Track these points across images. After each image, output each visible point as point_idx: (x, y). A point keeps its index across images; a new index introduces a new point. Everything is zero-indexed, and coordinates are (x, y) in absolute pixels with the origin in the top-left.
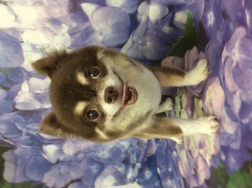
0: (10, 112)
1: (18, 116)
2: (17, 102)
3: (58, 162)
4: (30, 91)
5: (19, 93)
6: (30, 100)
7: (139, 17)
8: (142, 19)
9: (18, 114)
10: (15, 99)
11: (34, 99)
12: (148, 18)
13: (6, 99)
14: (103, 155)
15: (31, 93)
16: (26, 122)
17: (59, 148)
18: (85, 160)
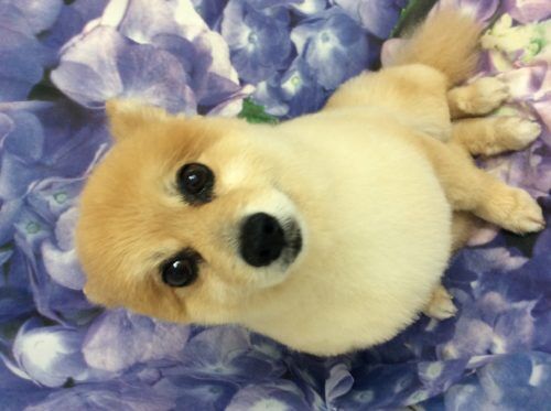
0: (21, 99)
1: (33, 121)
2: (67, 58)
3: (70, 384)
4: (118, 28)
5: (90, 26)
6: (101, 62)
9: (38, 113)
10: (65, 46)
11: (113, 63)
13: (42, 35)
14: (217, 371)
15: (117, 35)
16: (38, 164)
17: (72, 351)
18: (164, 381)
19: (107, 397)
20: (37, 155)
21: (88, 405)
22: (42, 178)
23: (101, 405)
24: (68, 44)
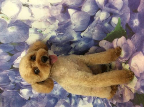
0: (8, 70)
2: (14, 63)
3: (30, 99)
5: (18, 58)
7: (95, 17)
8: (96, 19)
9: (12, 70)
12: (99, 18)
13: (9, 61)
14: (56, 93)
16: (15, 75)
17: (30, 91)
18: (46, 96)
19: (35, 103)
20: (15, 74)
21: (32, 106)
22: (17, 76)
23: (34, 105)
24: (14, 61)
